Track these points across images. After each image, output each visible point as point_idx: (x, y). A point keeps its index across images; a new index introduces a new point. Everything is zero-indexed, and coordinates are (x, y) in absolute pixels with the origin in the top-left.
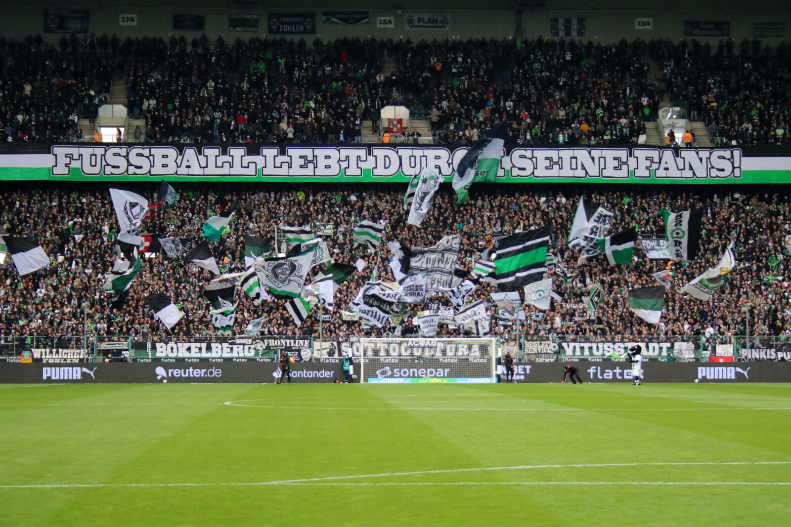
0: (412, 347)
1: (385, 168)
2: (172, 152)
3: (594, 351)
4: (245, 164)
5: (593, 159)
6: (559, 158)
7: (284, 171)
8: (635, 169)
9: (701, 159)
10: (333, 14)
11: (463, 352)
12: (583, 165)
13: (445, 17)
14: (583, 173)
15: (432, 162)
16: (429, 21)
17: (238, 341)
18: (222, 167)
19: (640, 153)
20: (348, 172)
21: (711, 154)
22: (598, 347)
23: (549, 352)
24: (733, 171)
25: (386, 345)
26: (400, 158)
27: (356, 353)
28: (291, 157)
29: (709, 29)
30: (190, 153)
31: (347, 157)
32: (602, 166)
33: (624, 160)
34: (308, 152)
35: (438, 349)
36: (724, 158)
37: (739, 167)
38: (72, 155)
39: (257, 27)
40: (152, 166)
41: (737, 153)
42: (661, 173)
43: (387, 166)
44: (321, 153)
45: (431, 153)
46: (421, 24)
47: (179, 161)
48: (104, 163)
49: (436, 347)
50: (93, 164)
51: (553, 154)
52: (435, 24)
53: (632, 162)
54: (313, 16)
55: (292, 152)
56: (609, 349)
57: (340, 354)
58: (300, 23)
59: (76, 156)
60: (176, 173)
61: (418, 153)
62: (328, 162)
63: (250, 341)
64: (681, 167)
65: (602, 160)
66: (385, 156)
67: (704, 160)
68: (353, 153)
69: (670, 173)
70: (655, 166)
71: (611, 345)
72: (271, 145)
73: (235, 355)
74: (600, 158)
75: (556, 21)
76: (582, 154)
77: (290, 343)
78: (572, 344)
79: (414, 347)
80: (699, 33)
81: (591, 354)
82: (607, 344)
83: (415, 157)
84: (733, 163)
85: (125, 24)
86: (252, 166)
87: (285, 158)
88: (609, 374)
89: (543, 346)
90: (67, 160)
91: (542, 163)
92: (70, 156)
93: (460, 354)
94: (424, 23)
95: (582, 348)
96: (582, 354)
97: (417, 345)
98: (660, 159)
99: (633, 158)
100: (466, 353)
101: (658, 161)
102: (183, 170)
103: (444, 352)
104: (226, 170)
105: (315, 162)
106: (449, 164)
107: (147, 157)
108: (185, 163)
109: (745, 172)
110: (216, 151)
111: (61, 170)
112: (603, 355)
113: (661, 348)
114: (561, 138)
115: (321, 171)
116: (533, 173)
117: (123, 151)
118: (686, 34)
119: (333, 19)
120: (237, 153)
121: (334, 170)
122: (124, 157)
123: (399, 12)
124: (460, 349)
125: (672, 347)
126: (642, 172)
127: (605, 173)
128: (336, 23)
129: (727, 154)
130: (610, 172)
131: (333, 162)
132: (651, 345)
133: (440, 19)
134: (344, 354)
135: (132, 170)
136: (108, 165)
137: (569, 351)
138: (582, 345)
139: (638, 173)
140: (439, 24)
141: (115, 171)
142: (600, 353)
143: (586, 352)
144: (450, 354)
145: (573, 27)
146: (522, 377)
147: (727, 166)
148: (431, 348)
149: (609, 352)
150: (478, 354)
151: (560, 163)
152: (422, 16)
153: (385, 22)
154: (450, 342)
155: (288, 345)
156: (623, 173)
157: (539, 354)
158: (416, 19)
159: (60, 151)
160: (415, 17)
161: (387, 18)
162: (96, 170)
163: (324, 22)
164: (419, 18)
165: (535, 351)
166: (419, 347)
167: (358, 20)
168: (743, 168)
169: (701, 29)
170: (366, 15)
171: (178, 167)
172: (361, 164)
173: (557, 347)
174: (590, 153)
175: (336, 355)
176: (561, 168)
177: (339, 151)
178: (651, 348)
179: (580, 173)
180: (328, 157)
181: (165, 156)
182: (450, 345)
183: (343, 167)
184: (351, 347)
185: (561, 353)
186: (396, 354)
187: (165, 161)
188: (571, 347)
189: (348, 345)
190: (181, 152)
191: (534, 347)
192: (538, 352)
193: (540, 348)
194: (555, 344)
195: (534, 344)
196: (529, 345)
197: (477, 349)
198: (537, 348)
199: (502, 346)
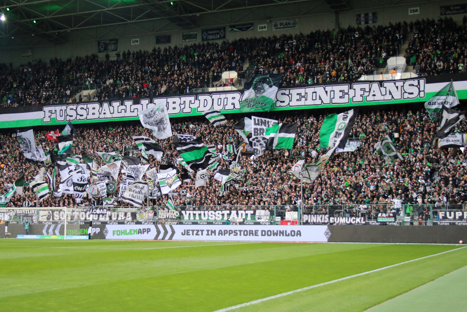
2: (97, 106)
3: (202, 216)
4: (132, 110)
5: (326, 92)
6: (305, 93)
8: (353, 97)
9: (397, 87)
10: (234, 26)
11: (121, 218)
12: (320, 97)
13: (295, 21)
14: (319, 102)
15: (230, 101)
16: (286, 24)
18: (121, 112)
19: (357, 87)
21: (404, 83)
22: (204, 214)
23: (173, 217)
24: (419, 94)
25: (78, 213)
26: (213, 100)
27: (61, 218)
28: (155, 104)
29: (457, 10)
30: (106, 105)
32: (332, 97)
33: (346, 91)
34: (164, 100)
35: (107, 216)
36: (413, 85)
37: (424, 91)
38: (52, 111)
39: (196, 38)
40: (88, 115)
41: (422, 82)
42: (370, 98)
43: (205, 105)
44: (171, 100)
45: (230, 96)
46: (282, 26)
47: (100, 111)
48: (66, 114)
49: (106, 214)
50: (61, 115)
51: (302, 91)
52: (289, 26)
53: (351, 92)
54: (224, 29)
55: (155, 101)
56: (212, 216)
57: (53, 219)
58: (218, 34)
59: (54, 112)
60: (99, 118)
61: (223, 96)
62: (174, 105)
63: (7, 210)
64: (384, 93)
65: (332, 93)
66: (205, 100)
67: (399, 88)
68: (187, 99)
69: (376, 98)
70: (366, 94)
71: (213, 212)
72: (145, 98)
74: (331, 91)
75: (359, 16)
76: (320, 90)
78: (188, 212)
80: (450, 13)
81: (200, 219)
82: (211, 212)
83: (221, 99)
84: (419, 89)
85: (134, 44)
86: (136, 110)
87: (152, 105)
89: (170, 213)
90: (50, 114)
91: (295, 97)
92: (50, 111)
93: (119, 219)
94: (283, 25)
95: (194, 215)
96: (195, 219)
97: (95, 213)
98: (370, 89)
99: (352, 90)
100: (123, 218)
101: (368, 91)
102: (102, 116)
103: (110, 217)
104: (123, 114)
105: (168, 106)
106: (240, 102)
107: (86, 110)
108: (103, 112)
109: (428, 93)
110: (118, 104)
111: (47, 119)
112: (208, 219)
113: (247, 215)
115: (170, 111)
116: (289, 104)
117: (74, 107)
118: (441, 14)
119: (235, 29)
120: (128, 103)
121: (177, 111)
122: (75, 110)
123: (268, 21)
124: (120, 216)
125: (254, 213)
126: (358, 98)
127: (334, 101)
128: (236, 31)
129: (415, 82)
130: (337, 100)
131: (177, 105)
132: (240, 212)
133: (292, 22)
135: (78, 117)
136: (68, 115)
137: (186, 217)
138: (195, 212)
139: (355, 99)
140: (292, 25)
141: (71, 118)
142: (206, 218)
143: (197, 218)
144: (114, 219)
145: (370, 18)
147: (415, 90)
148: (103, 214)
149: (212, 217)
150: (130, 219)
151: (306, 96)
152: (282, 22)
153: (262, 28)
154: (114, 211)
155: (26, 213)
156: (346, 100)
157: (167, 219)
158: (279, 25)
159: (47, 109)
160: (278, 23)
161: (263, 25)
162: (62, 118)
163: (230, 32)
164: (280, 23)
165: (165, 217)
166: (96, 214)
167: (248, 28)
168: (426, 91)
169: (451, 10)
170: (252, 24)
171: (100, 114)
172: (191, 106)
173: (179, 214)
174: (325, 89)
175: (51, 220)
177: (180, 98)
178: (240, 215)
179: (318, 102)
180: (174, 103)
181: (94, 108)
182: (114, 213)
183: (182, 108)
184: (59, 214)
185: (181, 218)
186: (83, 219)
187: (94, 111)
188: (188, 214)
189: (58, 213)
190: (101, 105)
191: (164, 214)
192: (167, 217)
193: (168, 215)
194: (177, 212)
195: (164, 212)
196: (161, 212)
197: (130, 215)
198: (166, 214)
199: (145, 214)
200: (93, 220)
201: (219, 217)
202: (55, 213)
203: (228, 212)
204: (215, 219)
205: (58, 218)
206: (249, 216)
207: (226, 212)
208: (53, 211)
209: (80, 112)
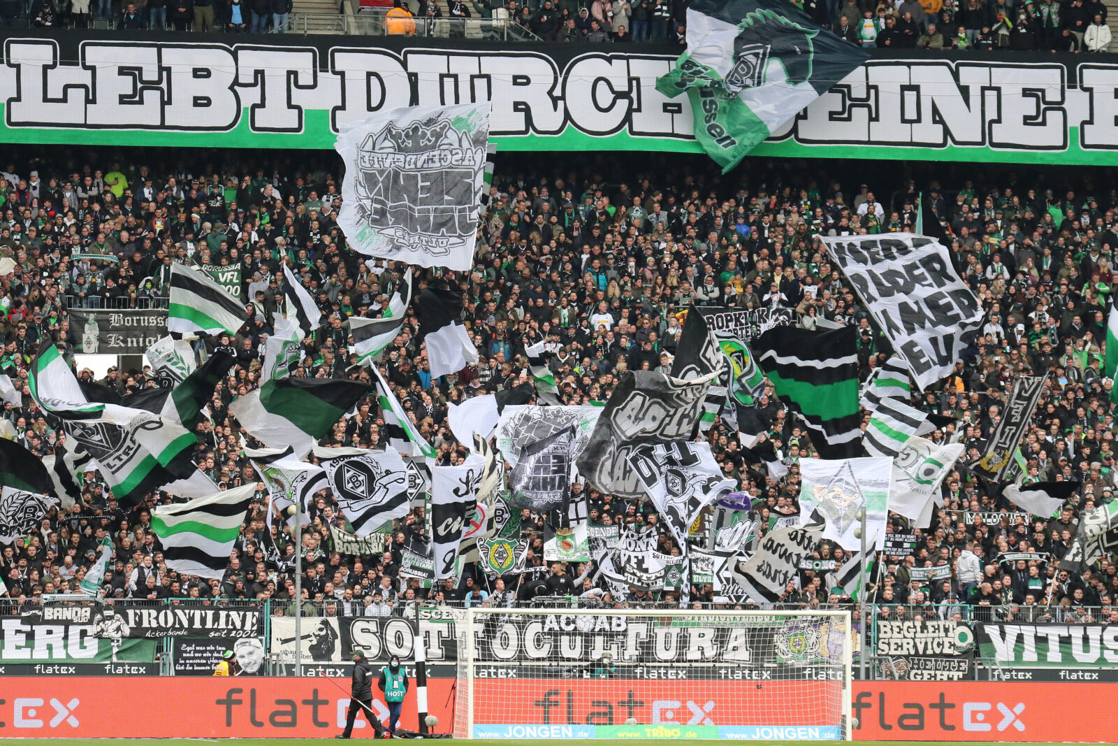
0: (555, 634)
1: (370, 109)
3: (1077, 648)
5: (965, 91)
6: (870, 87)
7: (73, 111)
8: (1084, 123)
11: (702, 649)
12: (935, 111)
14: (936, 135)
15: (506, 93)
17: (49, 613)
19: (1098, 78)
20: (262, 118)
22: (1086, 639)
23: (947, 651)
25: (480, 627)
26: (413, 79)
27: (393, 649)
28: (93, 69)
31: (259, 74)
32: (991, 114)
33: (1053, 95)
34: (143, 57)
35: (631, 642)
43: (374, 104)
44: (181, 59)
45: (501, 67)
49: (625, 633)
51: (851, 75)
53: (1076, 102)
55: (94, 54)
61: (464, 65)
62: (202, 87)
63: (85, 613)
65: (991, 96)
66: (369, 74)
68: (276, 63)
72: (34, 33)
73: (40, 654)
74: (984, 89)
76: (933, 78)
77: (203, 621)
78: (1012, 631)
79: (562, 632)
81: (1068, 657)
82: (1112, 631)
83: (455, 77)
87: (76, 74)
89: (930, 634)
91: (822, 101)
93: (693, 654)
95: (1041, 641)
96: (1042, 657)
97: (570, 628)
99: (1078, 91)
100: (710, 653)
105: (164, 85)
106: (555, 100)
112: (1102, 660)
114: (869, 31)
115: (182, 113)
116: (795, 130)
121: (221, 112)
124: (695, 642)
126: (1105, 132)
127: (999, 134)
130: (1010, 130)
131: (216, 88)
137: (1003, 650)
138: (1042, 631)
139: (1092, 136)
142: (1094, 654)
143: (1054, 654)
144: (665, 654)
148: (610, 636)
149: (1116, 652)
150: (744, 655)
151: (872, 102)
154: (666, 621)
156: (1050, 133)
157: (918, 658)
165: (908, 649)
166: (575, 633)
172: (298, 97)
173: (970, 639)
174: (956, 75)
175: (337, 658)
176: (874, 118)
177: (234, 54)
179: (929, 132)
180: (201, 73)
182: (665, 630)
183: (246, 103)
184: (381, 636)
185: (982, 652)
186: (509, 654)
188: (1011, 638)
189: (372, 627)
191: (905, 637)
192: (917, 650)
193: (923, 641)
194: (964, 629)
195: (905, 628)
196: (892, 629)
197: (742, 640)
198: (913, 639)
199: (815, 635)
202: (359, 625)
205: (375, 651)
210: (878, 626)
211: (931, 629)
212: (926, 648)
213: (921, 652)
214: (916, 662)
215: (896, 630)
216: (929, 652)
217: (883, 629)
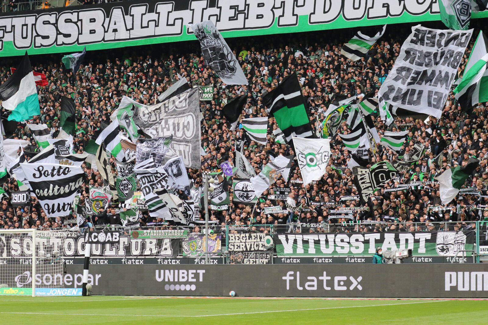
2: (99, 14)
4: (171, 22)
11: (151, 250)
18: (148, 27)
20: (282, 21)
22: (327, 241)
23: (261, 249)
25: (59, 240)
27: (27, 252)
28: (221, 8)
30: (117, 13)
31: (283, 3)
34: (240, 1)
35: (121, 246)
38: (5, 27)
40: (80, 33)
43: (326, 10)
47: (106, 25)
48: (35, 34)
49: (118, 242)
50: (25, 36)
56: (342, 244)
57: (9, 253)
59: (9, 29)
60: (103, 39)
71: (345, 237)
78: (291, 237)
81: (318, 251)
82: (340, 237)
86: (178, 22)
88: (312, 284)
89: (253, 240)
92: (3, 29)
93: (147, 252)
95: (305, 242)
96: (306, 251)
97: (96, 240)
100: (154, 251)
102: (110, 36)
103: (128, 249)
104: (151, 30)
106: (400, 1)
107: (76, 23)
108: (112, 27)
110: (143, 9)
112: (335, 252)
113: (417, 241)
115: (252, 22)
117: (52, 18)
120: (164, 8)
121: (267, 21)
122: (53, 24)
124: (148, 246)
125: (434, 239)
132: (403, 237)
134: (13, 252)
135: (61, 39)
136: (38, 35)
137: (288, 248)
138: (306, 237)
141: (45, 42)
142: (331, 249)
143: (312, 249)
144: (135, 252)
146: (193, 288)
148: (112, 243)
149: (342, 248)
150: (169, 252)
154: (135, 236)
157: (246, 252)
162: (27, 43)
165: (243, 248)
171: (105, 32)
172: (297, 11)
173: (272, 242)
175: (5, 255)
178: (402, 242)
180: (261, 4)
181: (93, 20)
182: (136, 240)
183: (277, 16)
184: (22, 245)
185: (277, 250)
186: (71, 253)
187: (93, 26)
188: (291, 241)
189: (18, 240)
190: (108, 14)
191: (241, 242)
192: (246, 249)
193: (250, 244)
194: (269, 237)
195: (241, 237)
196: (235, 238)
197: (168, 245)
198: (245, 243)
199: (200, 241)
200: (91, 255)
201: (357, 248)
202: (13, 240)
203: (378, 236)
204: (350, 252)
205: (19, 252)
206: (422, 244)
207: (373, 237)
208: (8, 238)
209: (64, 27)
210: (229, 237)
211: (253, 238)
212: (251, 248)
213: (248, 250)
214: (247, 254)
215: (237, 238)
216: (252, 249)
217: (231, 238)
